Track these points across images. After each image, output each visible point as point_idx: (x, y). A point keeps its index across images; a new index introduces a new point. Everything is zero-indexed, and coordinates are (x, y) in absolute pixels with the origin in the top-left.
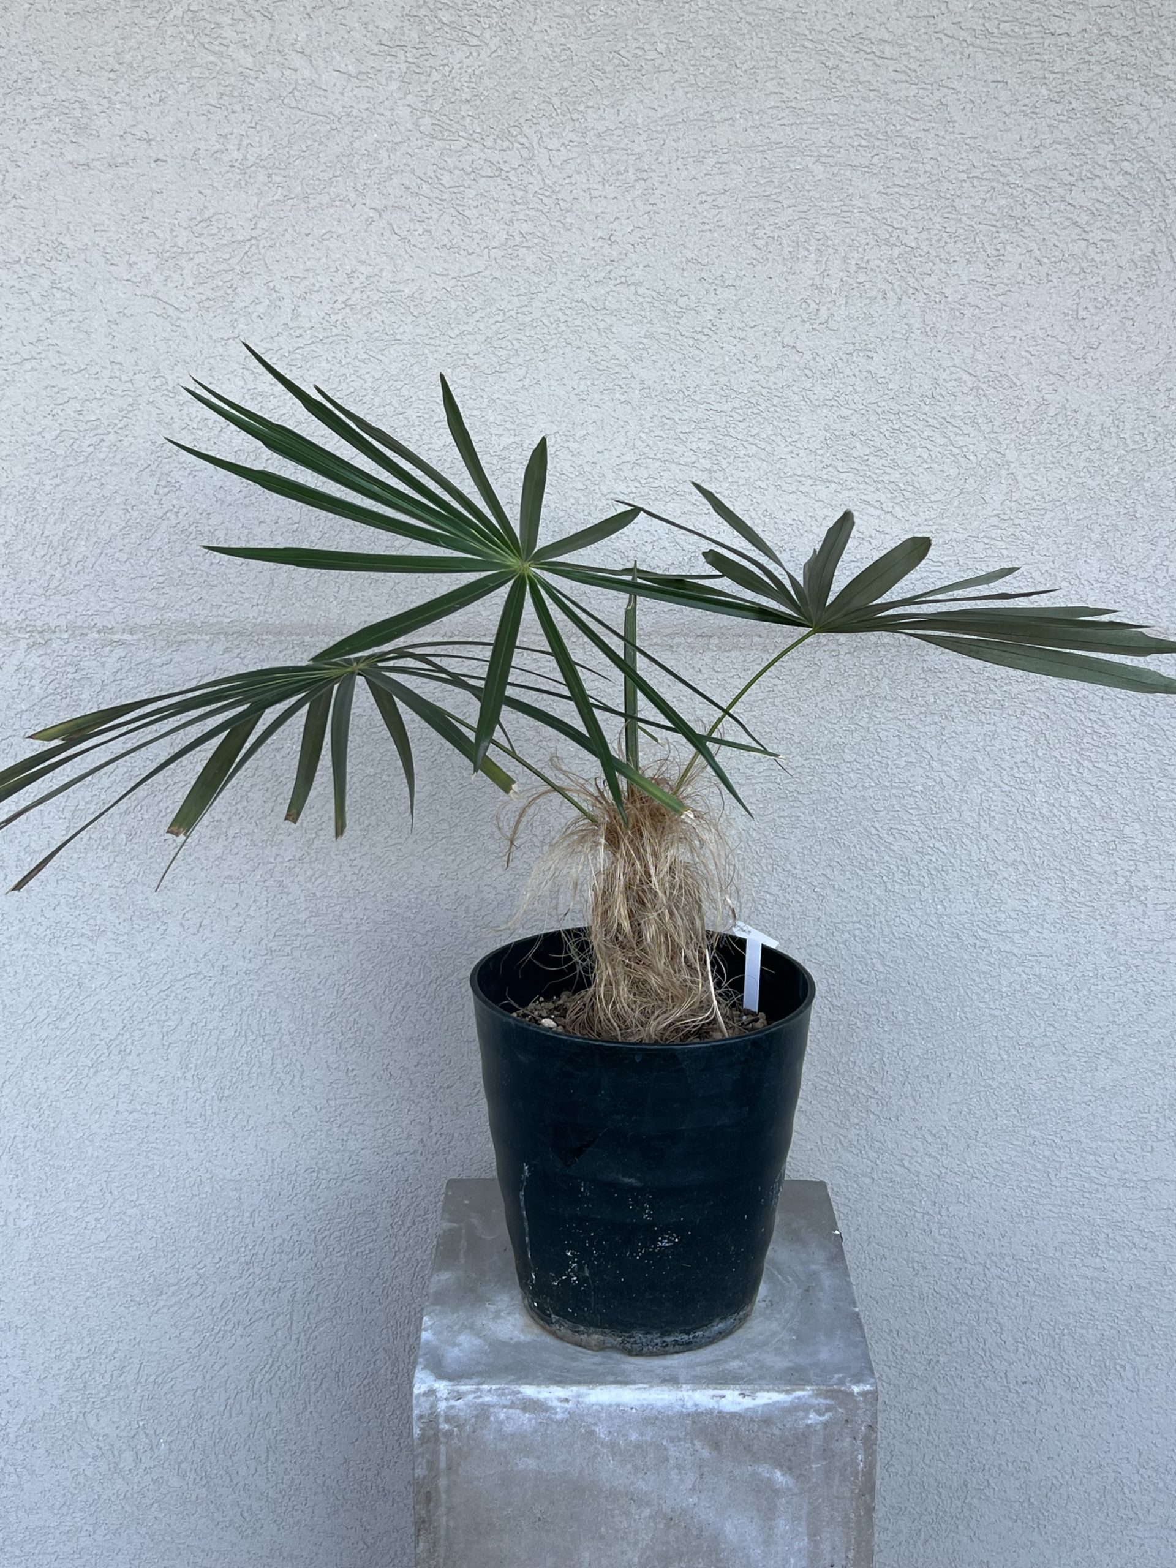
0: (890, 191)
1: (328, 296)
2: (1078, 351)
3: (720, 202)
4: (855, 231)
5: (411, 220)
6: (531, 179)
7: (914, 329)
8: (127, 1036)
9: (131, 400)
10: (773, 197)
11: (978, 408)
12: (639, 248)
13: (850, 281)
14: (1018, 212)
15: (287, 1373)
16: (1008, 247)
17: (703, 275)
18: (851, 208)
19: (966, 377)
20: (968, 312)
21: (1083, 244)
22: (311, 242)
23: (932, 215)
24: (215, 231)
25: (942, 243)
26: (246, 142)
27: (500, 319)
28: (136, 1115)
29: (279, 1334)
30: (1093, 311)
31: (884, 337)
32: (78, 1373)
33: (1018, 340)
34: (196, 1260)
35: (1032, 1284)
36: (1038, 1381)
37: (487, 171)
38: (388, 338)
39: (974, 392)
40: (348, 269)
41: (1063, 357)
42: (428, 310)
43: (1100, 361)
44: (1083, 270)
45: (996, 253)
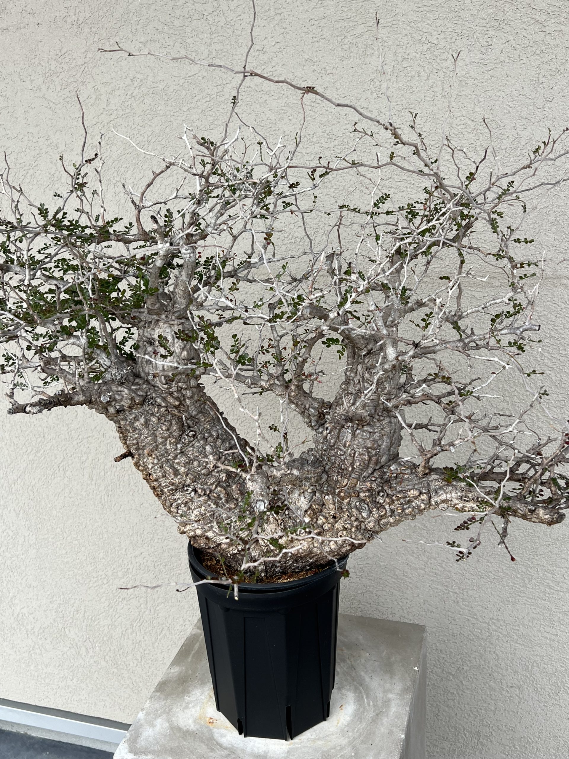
0: (422, 9)
1: (123, 91)
2: (540, 103)
3: (322, 24)
4: (400, 36)
5: (160, 47)
6: (220, 19)
7: (438, 94)
8: (65, 462)
9: (38, 152)
10: (352, 18)
11: (477, 141)
12: (279, 54)
13: (398, 66)
14: (500, 16)
15: (147, 624)
16: (494, 40)
17: (315, 68)
18: (397, 22)
19: (469, 122)
20: (470, 82)
21: (542, 34)
22: (112, 63)
23: (446, 23)
24: (68, 60)
25: (453, 40)
26: (77, 11)
27: (208, 99)
28: (72, 499)
29: (142, 606)
30: (549, 77)
31: (420, 100)
32: (60, 610)
33: (501, 98)
34: (104, 568)
35: (516, 637)
36: (519, 688)
37: (196, 16)
38: (153, 113)
39: (475, 132)
40: (131, 76)
41: (530, 107)
42: (171, 97)
43: (554, 109)
44: (542, 52)
45: (487, 44)
